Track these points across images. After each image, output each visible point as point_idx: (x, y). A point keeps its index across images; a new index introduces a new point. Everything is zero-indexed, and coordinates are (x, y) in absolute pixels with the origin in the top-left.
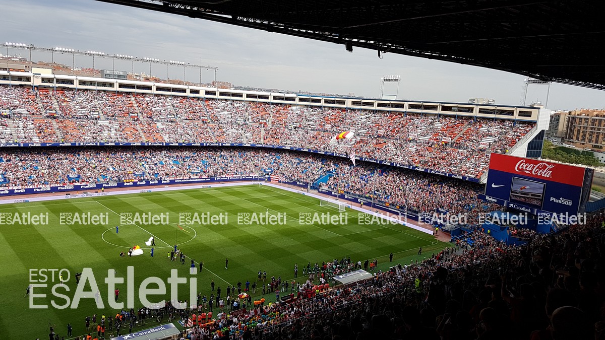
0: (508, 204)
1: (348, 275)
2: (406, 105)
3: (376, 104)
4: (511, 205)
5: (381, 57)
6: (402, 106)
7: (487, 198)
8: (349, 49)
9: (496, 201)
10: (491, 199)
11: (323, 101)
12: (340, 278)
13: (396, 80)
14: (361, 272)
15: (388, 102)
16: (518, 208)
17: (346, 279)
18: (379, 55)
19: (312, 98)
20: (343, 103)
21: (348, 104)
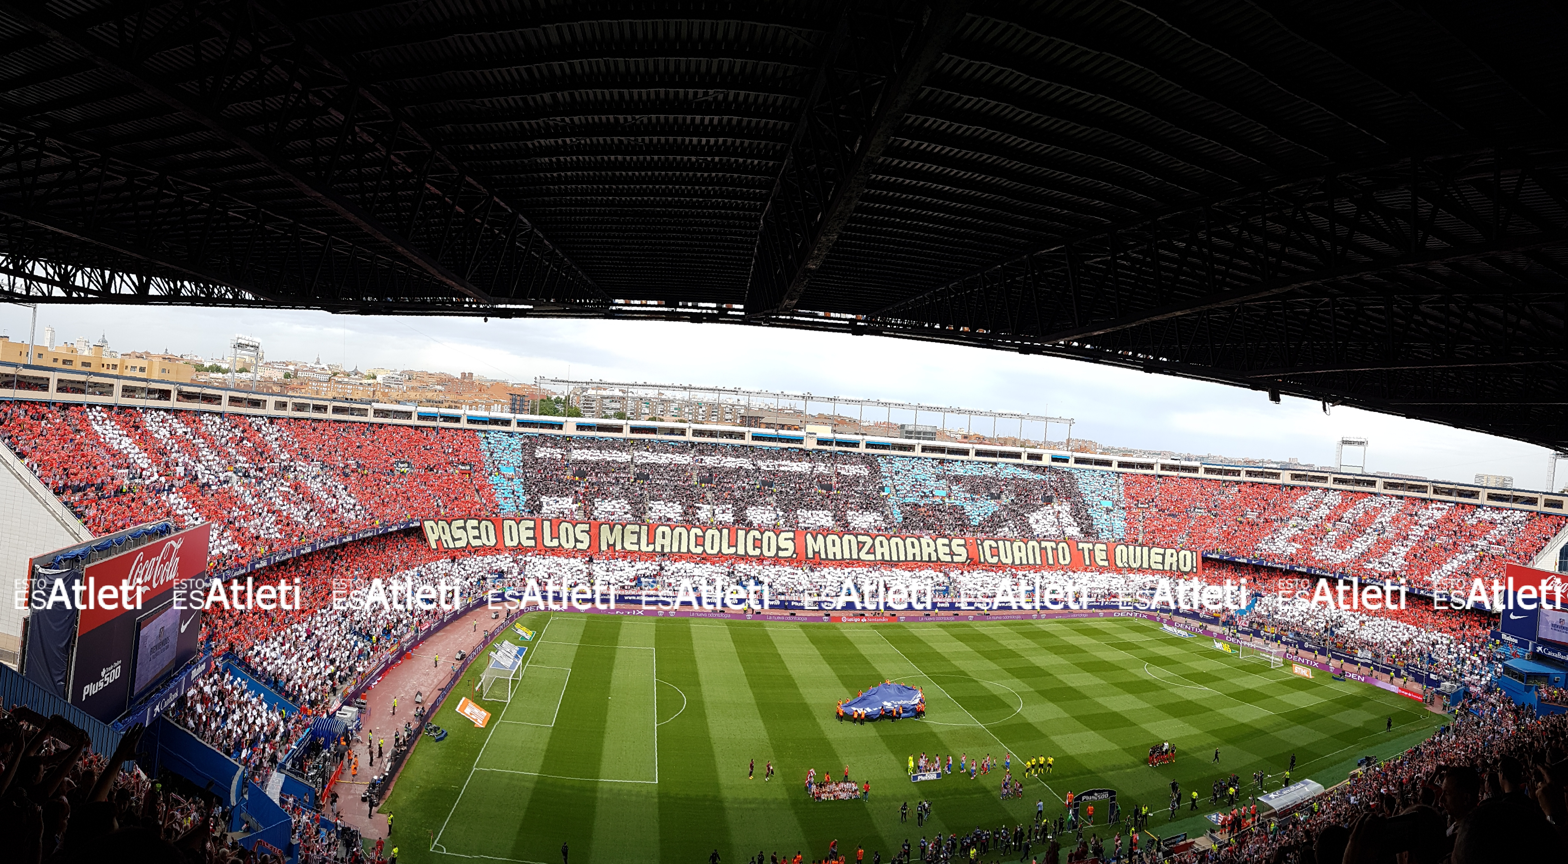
0: (1535, 647)
1: (1284, 792)
2: (1380, 483)
3: (1330, 480)
4: (1540, 649)
5: (1328, 412)
6: (1372, 484)
7: (1504, 636)
8: (1275, 398)
9: (1516, 641)
10: (1509, 639)
11: (1243, 473)
12: (1271, 799)
13: (1361, 443)
14: (1307, 784)
15: (1351, 477)
16: (1550, 654)
17: (1277, 800)
18: (1325, 409)
19: (1225, 468)
20: (1277, 476)
21: (1285, 478)
